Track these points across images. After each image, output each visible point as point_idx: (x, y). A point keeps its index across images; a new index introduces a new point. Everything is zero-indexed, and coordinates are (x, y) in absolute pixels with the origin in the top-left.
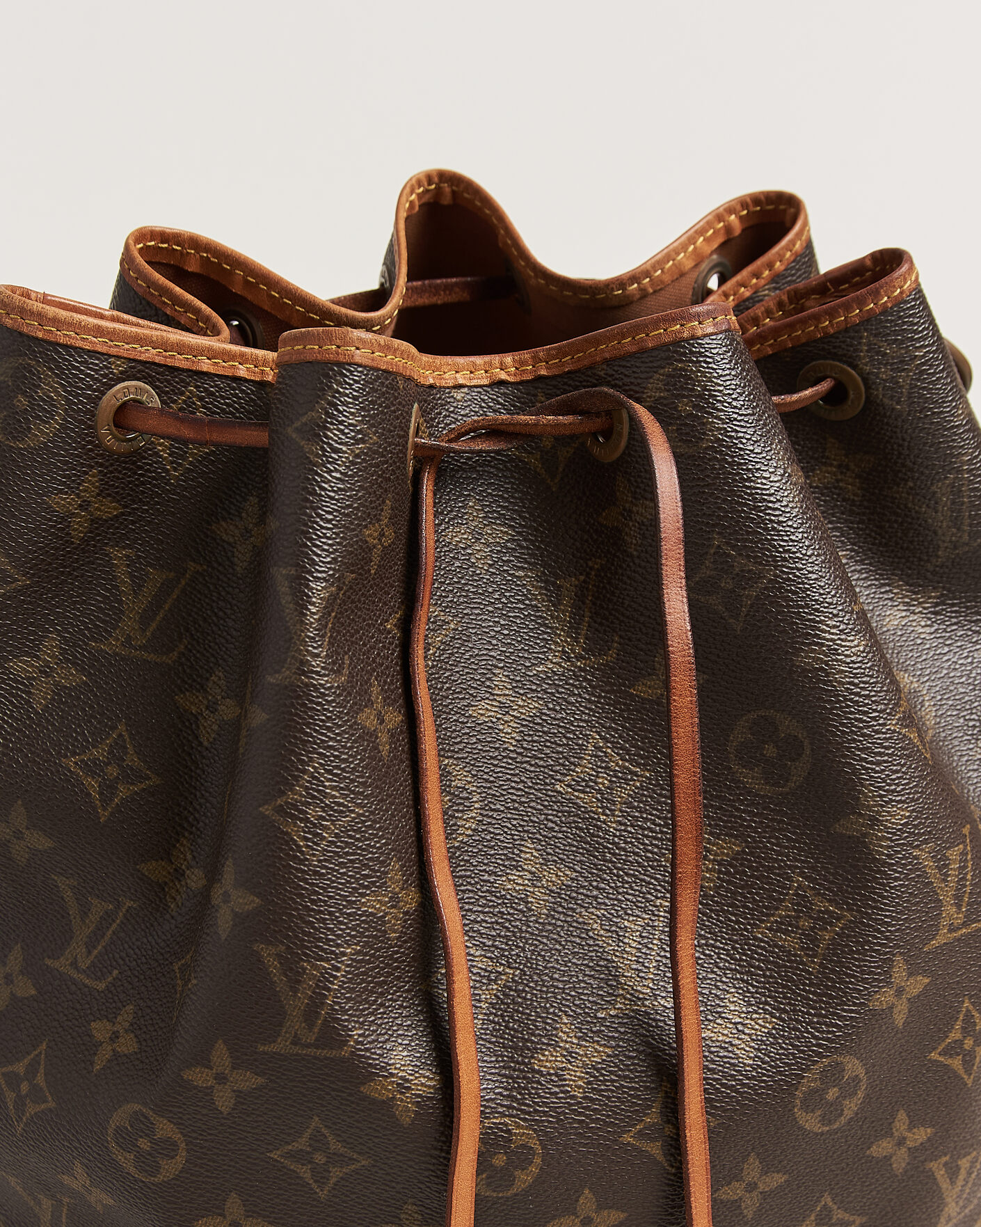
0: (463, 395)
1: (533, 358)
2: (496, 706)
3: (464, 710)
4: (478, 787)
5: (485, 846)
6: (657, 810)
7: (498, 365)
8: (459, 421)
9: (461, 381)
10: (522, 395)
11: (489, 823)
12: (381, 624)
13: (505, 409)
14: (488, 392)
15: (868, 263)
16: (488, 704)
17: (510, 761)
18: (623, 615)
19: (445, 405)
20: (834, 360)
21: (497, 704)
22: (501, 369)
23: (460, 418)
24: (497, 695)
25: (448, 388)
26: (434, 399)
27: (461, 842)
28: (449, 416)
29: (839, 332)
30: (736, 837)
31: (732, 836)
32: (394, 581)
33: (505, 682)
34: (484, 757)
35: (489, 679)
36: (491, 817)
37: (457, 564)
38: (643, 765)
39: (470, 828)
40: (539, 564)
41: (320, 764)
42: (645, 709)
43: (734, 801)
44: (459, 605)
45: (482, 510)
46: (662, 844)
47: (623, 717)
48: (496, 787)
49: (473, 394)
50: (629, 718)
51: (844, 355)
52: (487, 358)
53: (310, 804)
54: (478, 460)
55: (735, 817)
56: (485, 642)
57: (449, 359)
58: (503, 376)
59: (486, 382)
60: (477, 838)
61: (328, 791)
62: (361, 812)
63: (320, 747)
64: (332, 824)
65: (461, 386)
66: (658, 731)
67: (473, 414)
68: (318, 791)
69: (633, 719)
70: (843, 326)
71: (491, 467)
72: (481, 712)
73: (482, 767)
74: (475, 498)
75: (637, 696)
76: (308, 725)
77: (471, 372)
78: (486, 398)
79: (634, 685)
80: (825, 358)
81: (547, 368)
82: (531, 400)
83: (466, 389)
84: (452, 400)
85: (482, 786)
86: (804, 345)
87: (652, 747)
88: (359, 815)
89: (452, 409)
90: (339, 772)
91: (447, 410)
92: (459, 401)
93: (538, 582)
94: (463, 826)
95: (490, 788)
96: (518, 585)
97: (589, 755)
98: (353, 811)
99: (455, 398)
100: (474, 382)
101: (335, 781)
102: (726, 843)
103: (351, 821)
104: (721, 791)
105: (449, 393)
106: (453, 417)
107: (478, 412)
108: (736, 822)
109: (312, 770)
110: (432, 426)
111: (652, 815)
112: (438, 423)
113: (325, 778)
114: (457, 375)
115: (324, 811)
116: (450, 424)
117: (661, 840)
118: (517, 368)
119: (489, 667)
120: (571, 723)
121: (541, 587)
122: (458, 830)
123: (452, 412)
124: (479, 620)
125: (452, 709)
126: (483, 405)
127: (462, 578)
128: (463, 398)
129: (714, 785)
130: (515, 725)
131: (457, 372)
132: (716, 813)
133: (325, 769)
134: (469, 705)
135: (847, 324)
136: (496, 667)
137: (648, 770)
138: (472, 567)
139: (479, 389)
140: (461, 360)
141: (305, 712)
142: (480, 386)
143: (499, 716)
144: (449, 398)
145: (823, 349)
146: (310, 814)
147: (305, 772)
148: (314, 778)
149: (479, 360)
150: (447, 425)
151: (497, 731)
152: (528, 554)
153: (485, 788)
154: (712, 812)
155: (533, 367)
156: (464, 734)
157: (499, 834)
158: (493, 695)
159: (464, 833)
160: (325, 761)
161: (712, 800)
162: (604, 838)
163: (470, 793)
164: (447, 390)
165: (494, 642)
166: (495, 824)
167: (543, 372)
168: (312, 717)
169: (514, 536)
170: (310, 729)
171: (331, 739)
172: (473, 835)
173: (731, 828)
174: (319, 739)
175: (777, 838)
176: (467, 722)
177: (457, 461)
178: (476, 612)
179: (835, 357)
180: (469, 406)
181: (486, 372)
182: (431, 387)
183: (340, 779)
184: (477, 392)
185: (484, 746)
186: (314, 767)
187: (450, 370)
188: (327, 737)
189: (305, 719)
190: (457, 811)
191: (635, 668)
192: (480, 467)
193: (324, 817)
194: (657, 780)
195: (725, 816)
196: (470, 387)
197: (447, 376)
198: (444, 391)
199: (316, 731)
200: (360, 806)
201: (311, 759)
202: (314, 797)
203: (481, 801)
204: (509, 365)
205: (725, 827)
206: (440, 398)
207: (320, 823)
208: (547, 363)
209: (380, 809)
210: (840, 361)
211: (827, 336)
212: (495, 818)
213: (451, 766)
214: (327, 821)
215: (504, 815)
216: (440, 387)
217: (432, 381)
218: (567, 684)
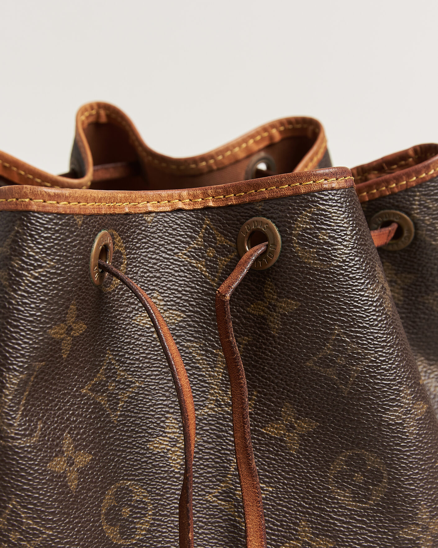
0: (152, 218)
1: (204, 193)
2: (167, 441)
3: (143, 445)
4: (152, 500)
5: (155, 542)
6: (276, 515)
7: (177, 197)
8: (148, 237)
9: (150, 209)
10: (193, 219)
11: (158, 525)
12: (77, 391)
13: (181, 228)
14: (169, 216)
15: (411, 153)
16: (161, 440)
17: (175, 480)
18: (262, 377)
19: (139, 226)
20: (396, 210)
21: (168, 439)
22: (180, 200)
23: (149, 234)
24: (169, 433)
25: (141, 213)
26: (130, 222)
27: (139, 540)
28: (141, 234)
29: (401, 192)
30: (330, 537)
31: (327, 536)
32: (90, 358)
33: (174, 423)
34: (157, 478)
35: (163, 422)
36: (160, 520)
37: (143, 339)
38: (269, 483)
39: (145, 529)
40: (201, 338)
41: (17, 502)
42: (272, 444)
43: (330, 512)
44: (143, 369)
45: (163, 300)
46: (279, 539)
47: (256, 449)
48: (164, 499)
49: (159, 217)
50: (260, 449)
51: (404, 207)
52: (170, 192)
53: (11, 530)
54: (161, 265)
55: (330, 523)
56: (160, 395)
57: (142, 193)
58: (180, 205)
59: (168, 209)
60: (150, 536)
61: (24, 520)
62: (51, 533)
63: (16, 490)
64: (28, 543)
65: (150, 213)
66: (280, 459)
67: (158, 231)
68: (16, 521)
69: (263, 450)
70: (405, 187)
71: (171, 269)
72: (156, 445)
73: (155, 485)
74: (158, 291)
75: (266, 434)
76: (7, 475)
77: (158, 202)
78: (168, 220)
79: (265, 427)
80: (390, 208)
81: (213, 201)
82: (199, 223)
83: (154, 214)
84: (144, 222)
85: (155, 499)
86: (376, 199)
87: (275, 470)
88: (49, 536)
89: (143, 228)
90: (32, 506)
91: (140, 229)
92: (149, 222)
93: (201, 350)
94: (140, 528)
95: (160, 500)
96: (186, 353)
97: (231, 474)
98: (44, 533)
99: (146, 221)
100: (161, 209)
101: (30, 513)
102: (323, 541)
103: (43, 540)
104: (321, 505)
105: (142, 217)
106: (144, 234)
107: (162, 230)
108: (330, 527)
109: (11, 507)
110: (128, 241)
111: (272, 518)
112: (133, 239)
113: (21, 511)
114: (148, 204)
115: (21, 535)
116: (142, 239)
117: (277, 536)
118: (190, 200)
119: (163, 413)
120: (219, 451)
121: (203, 355)
122: (136, 531)
123: (144, 231)
124: (157, 380)
125: (134, 445)
126: (166, 225)
127: (146, 350)
128: (152, 220)
129: (317, 500)
130: (180, 454)
131: (148, 202)
132: (317, 519)
133: (21, 505)
134: (148, 441)
135: (407, 186)
136: (168, 412)
137: (271, 487)
138: (153, 341)
139: (163, 214)
140: (150, 193)
141: (4, 466)
142: (164, 212)
143: (169, 448)
144: (141, 220)
145: (390, 203)
146: (11, 537)
147: (6, 508)
148: (14, 512)
149: (164, 193)
150: (140, 240)
151: (167, 459)
152: (195, 331)
153: (157, 500)
154: (314, 519)
155: (203, 199)
156: (143, 462)
157: (165, 532)
158: (165, 433)
159: (140, 534)
160: (21, 500)
161: (314, 510)
162: (238, 534)
163: (145, 505)
164: (140, 215)
165: (167, 394)
166: (163, 525)
167: (211, 204)
168: (9, 469)
169: (185, 318)
170: (8, 477)
171: (24, 484)
172: (147, 534)
173: (328, 531)
174: (15, 484)
175: (359, 540)
176: (146, 453)
177: (146, 266)
178: (155, 373)
179: (398, 208)
180: (156, 226)
181: (169, 202)
182: (127, 214)
183: (33, 511)
184: (162, 216)
185: (157, 470)
186: (12, 504)
187: (143, 201)
188: (21, 482)
189: (4, 470)
190: (136, 518)
191: (267, 414)
192: (163, 269)
193: (22, 539)
194: (277, 494)
195: (323, 522)
196: (157, 213)
197: (140, 205)
198: (138, 216)
199: (12, 479)
200: (51, 529)
201: (10, 499)
202: (13, 525)
203: (153, 510)
204: (185, 197)
205: (322, 530)
206: (135, 221)
207: (18, 543)
208: (213, 197)
209: (67, 529)
210: (400, 210)
211: (393, 194)
212: (163, 521)
213: (132, 486)
214: (24, 541)
215: (169, 519)
216: (135, 214)
217: (127, 210)
218: (218, 423)
